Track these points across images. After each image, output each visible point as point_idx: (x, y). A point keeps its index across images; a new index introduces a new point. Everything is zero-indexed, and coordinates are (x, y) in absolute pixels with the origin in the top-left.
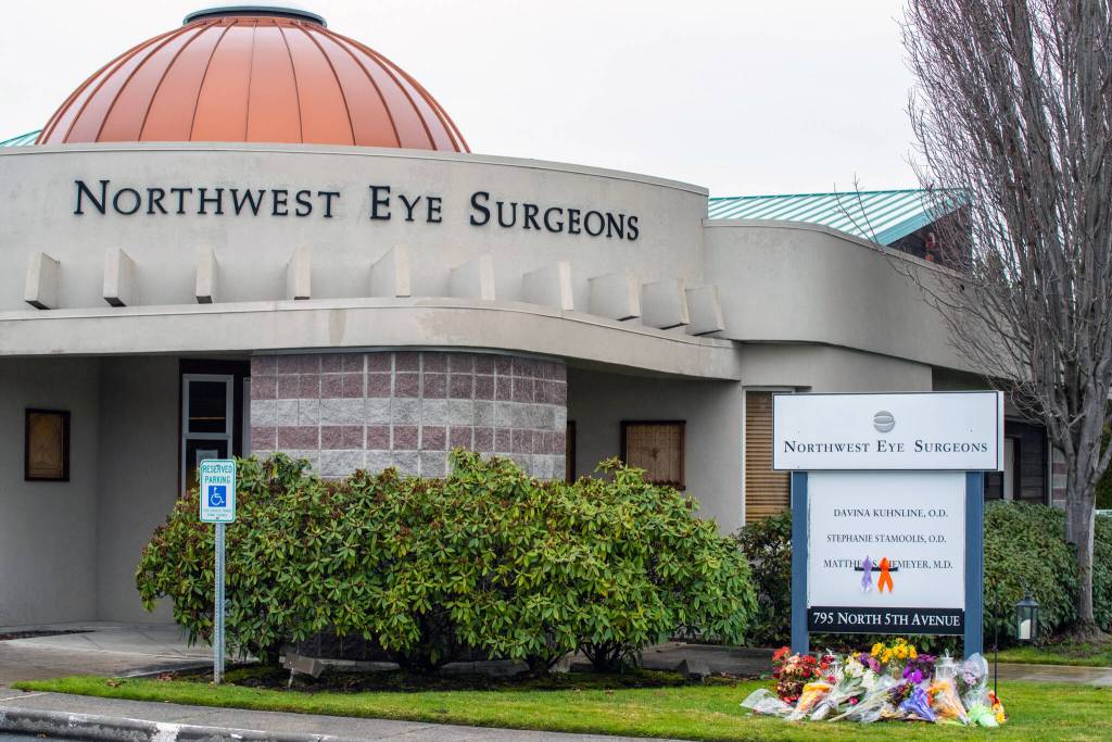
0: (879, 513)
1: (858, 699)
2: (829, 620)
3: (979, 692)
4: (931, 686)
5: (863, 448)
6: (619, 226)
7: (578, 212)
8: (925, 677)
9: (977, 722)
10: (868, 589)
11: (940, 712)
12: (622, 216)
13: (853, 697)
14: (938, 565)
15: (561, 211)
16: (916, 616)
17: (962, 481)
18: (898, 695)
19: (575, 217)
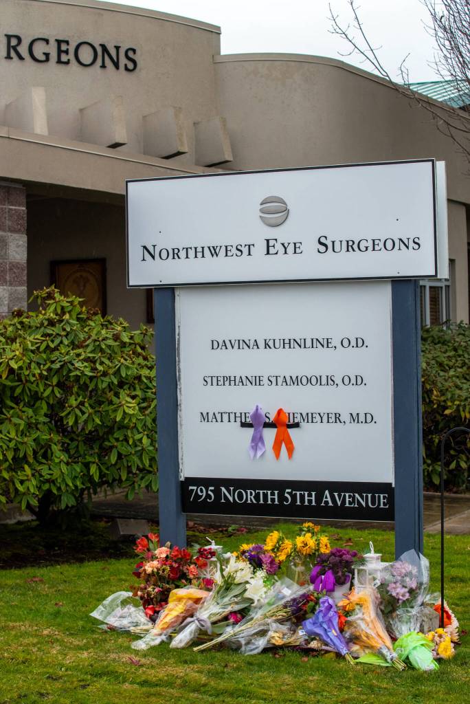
0: (271, 344)
1: (241, 615)
2: (208, 496)
3: (414, 611)
4: (346, 596)
5: (245, 250)
6: (115, 59)
7: (67, 42)
8: (340, 582)
9: (407, 661)
10: (259, 453)
11: (355, 639)
12: (117, 48)
13: (233, 613)
14: (355, 418)
15: (47, 41)
16: (327, 492)
17: (386, 293)
18: (299, 609)
19: (64, 47)
